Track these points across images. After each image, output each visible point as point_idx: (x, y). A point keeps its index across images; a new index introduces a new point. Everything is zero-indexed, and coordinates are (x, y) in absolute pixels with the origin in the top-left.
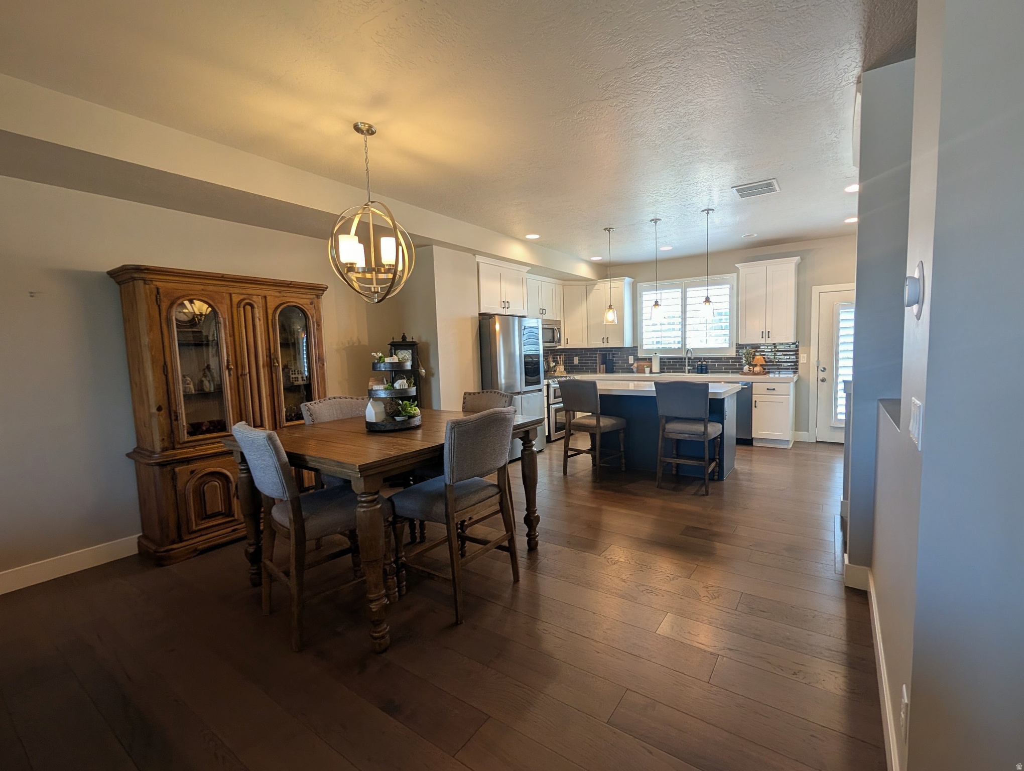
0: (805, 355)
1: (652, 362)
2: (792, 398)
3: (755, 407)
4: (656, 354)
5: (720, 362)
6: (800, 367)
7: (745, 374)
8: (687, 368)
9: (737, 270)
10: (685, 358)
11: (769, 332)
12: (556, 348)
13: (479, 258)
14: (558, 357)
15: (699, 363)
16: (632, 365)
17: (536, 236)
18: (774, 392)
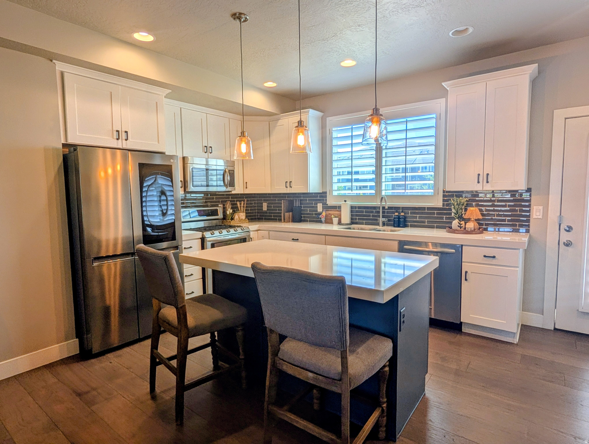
0: (541, 208)
1: (341, 211)
2: (520, 270)
3: (466, 280)
4: (345, 201)
5: (422, 213)
6: (532, 224)
7: (454, 231)
8: (381, 220)
9: (444, 93)
10: (379, 207)
11: (488, 175)
12: (231, 193)
13: (60, 66)
14: (238, 203)
15: (397, 214)
16: (320, 214)
17: (150, 38)
18: (494, 261)
